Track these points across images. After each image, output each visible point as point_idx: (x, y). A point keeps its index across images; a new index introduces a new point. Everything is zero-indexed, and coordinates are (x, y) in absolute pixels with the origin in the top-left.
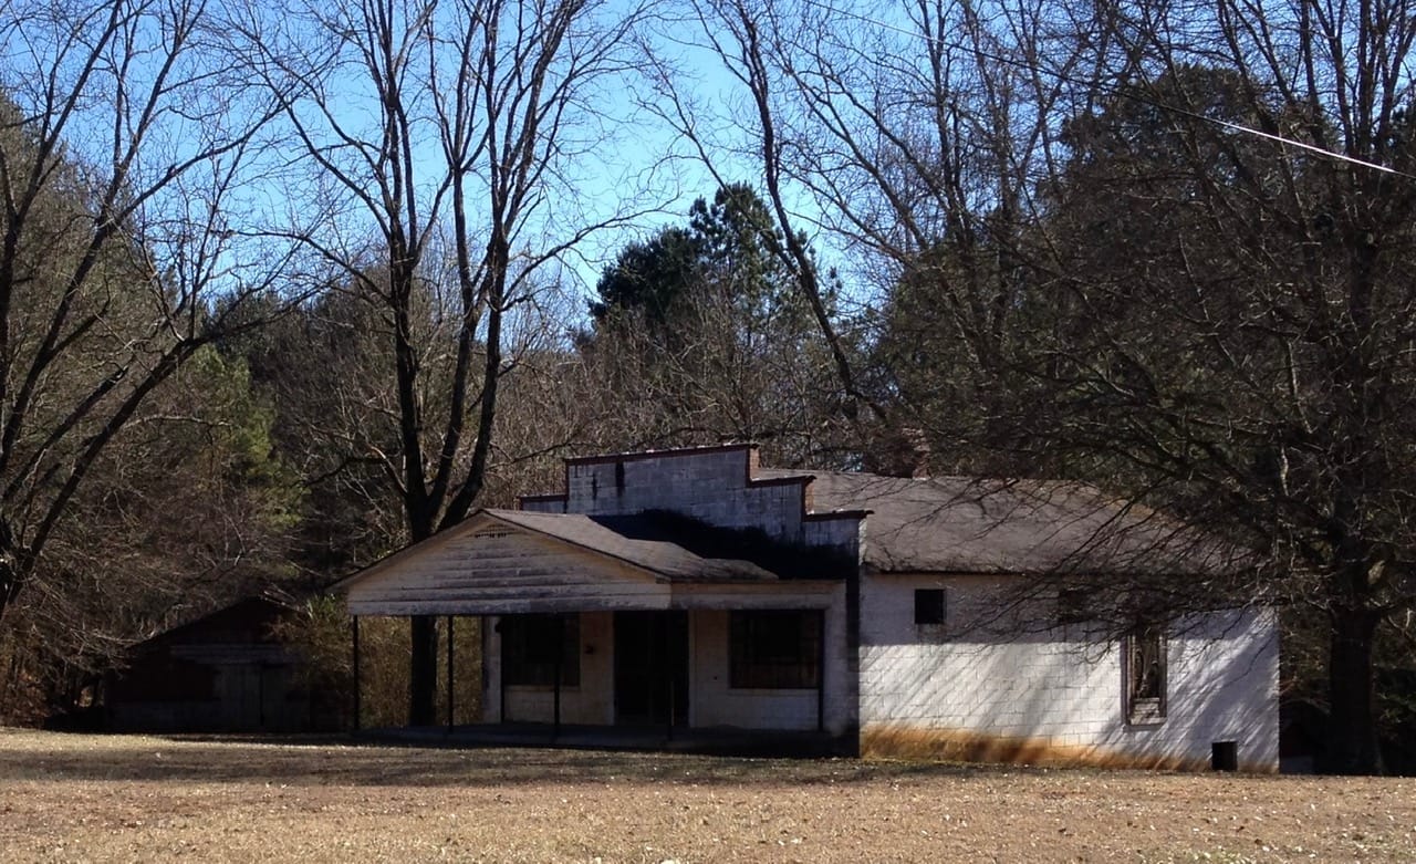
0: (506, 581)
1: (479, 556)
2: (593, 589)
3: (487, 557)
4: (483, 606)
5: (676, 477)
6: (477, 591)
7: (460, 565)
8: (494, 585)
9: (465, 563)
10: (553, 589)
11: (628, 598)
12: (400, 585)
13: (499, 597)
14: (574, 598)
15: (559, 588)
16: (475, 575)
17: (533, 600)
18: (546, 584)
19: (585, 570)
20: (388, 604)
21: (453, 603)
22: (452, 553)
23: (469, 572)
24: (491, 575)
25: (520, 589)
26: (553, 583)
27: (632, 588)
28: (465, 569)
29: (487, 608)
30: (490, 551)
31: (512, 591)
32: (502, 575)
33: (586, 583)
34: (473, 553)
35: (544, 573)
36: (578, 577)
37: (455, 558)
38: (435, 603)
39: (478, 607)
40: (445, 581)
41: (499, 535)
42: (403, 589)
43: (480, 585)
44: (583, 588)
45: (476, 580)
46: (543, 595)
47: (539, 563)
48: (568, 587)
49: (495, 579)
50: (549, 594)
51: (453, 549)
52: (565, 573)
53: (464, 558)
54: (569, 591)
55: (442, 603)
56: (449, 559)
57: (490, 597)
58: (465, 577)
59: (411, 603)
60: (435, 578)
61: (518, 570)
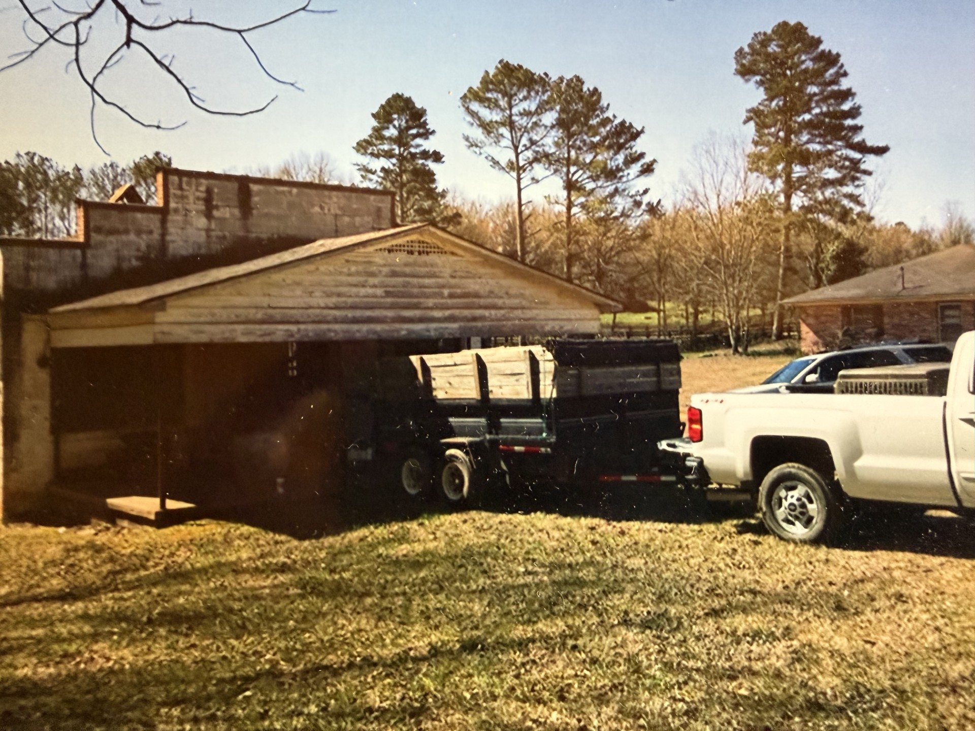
0: (430, 302)
1: (394, 274)
2: (529, 314)
3: (406, 275)
4: (398, 331)
5: (317, 209)
6: (390, 313)
7: (366, 281)
8: (416, 307)
9: (372, 281)
10: (486, 313)
11: (562, 323)
12: (265, 301)
13: (421, 320)
14: (510, 323)
15: (493, 312)
16: (388, 294)
17: (462, 324)
18: (480, 307)
19: (522, 296)
20: (240, 328)
21: (355, 327)
22: (353, 269)
23: (380, 292)
24: (411, 296)
25: (447, 313)
26: (486, 307)
27: (566, 314)
28: (374, 286)
29: (404, 333)
30: (408, 270)
31: (437, 314)
32: (427, 296)
33: (523, 308)
34: (385, 270)
35: (477, 295)
36: (516, 302)
37: (358, 273)
38: (324, 327)
39: (393, 331)
40: (343, 299)
41: (420, 253)
42: (270, 307)
43: (392, 307)
44: (518, 313)
45: (389, 300)
46: (474, 319)
47: (472, 285)
48: (502, 312)
49: (416, 300)
50: (482, 318)
51: (355, 262)
52: (501, 297)
53: (372, 275)
54: (504, 315)
55: (337, 327)
56: (350, 275)
57: (410, 320)
58: (375, 296)
59: (281, 327)
60: (329, 295)
61: (446, 292)
